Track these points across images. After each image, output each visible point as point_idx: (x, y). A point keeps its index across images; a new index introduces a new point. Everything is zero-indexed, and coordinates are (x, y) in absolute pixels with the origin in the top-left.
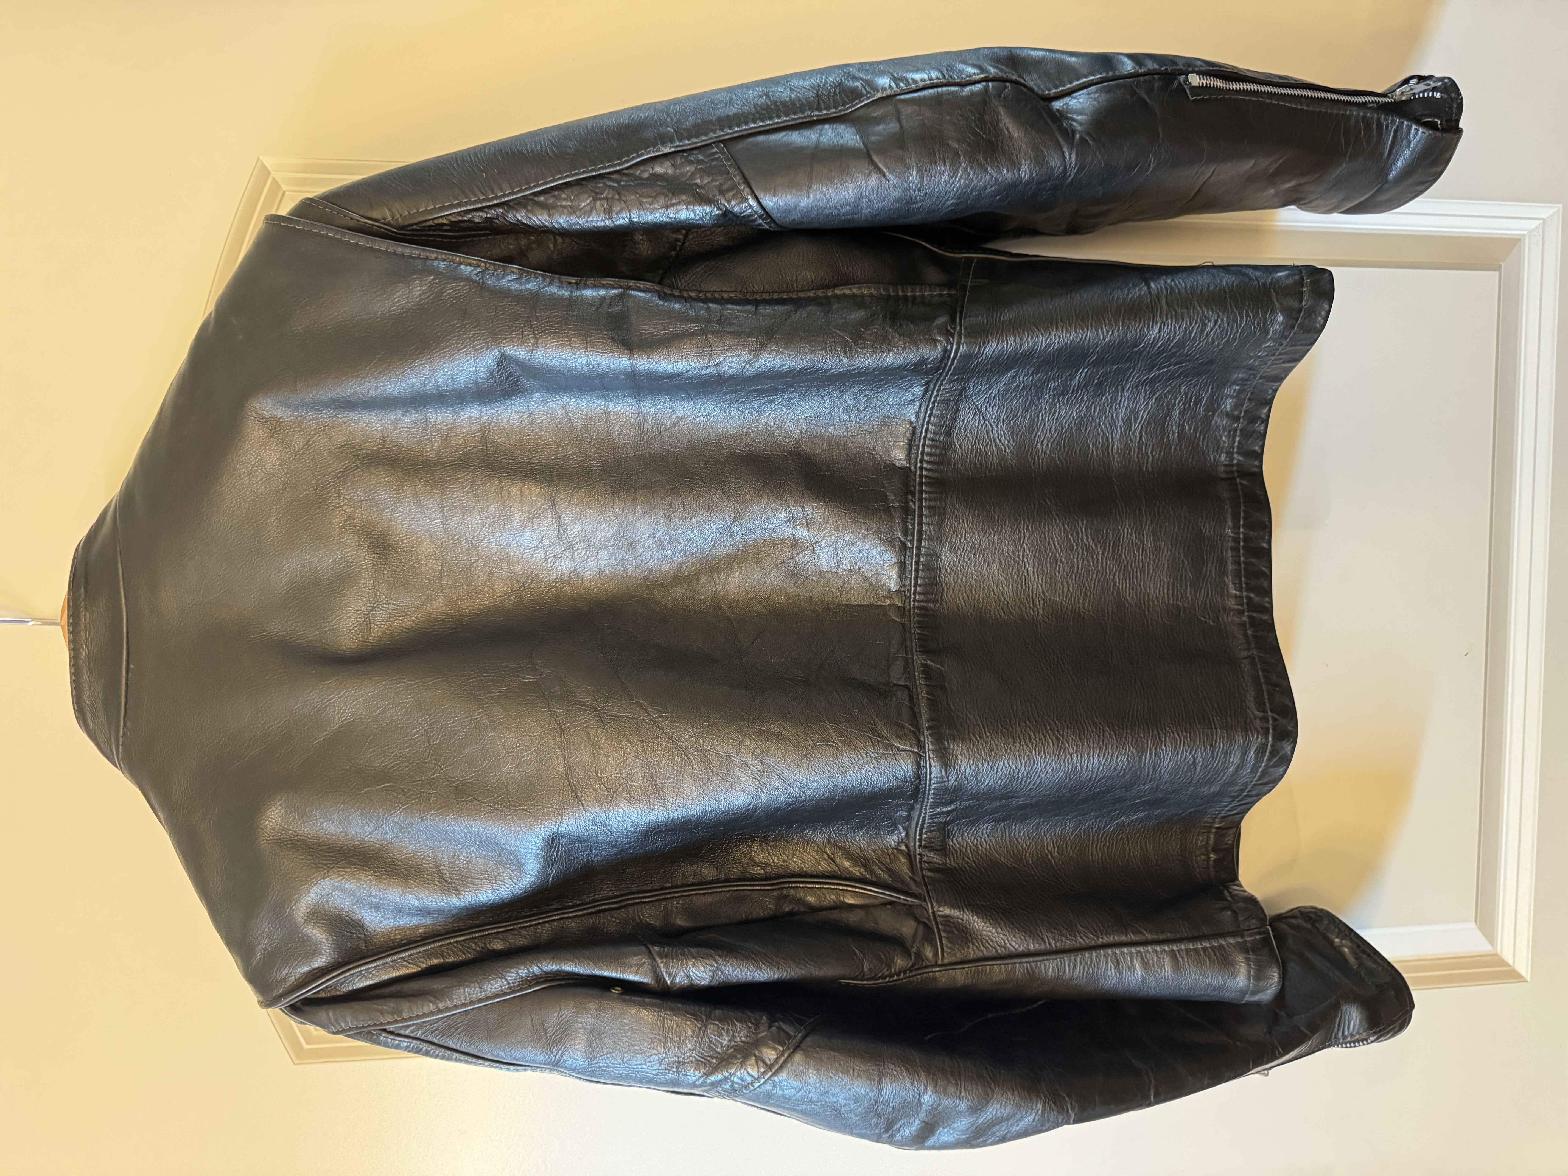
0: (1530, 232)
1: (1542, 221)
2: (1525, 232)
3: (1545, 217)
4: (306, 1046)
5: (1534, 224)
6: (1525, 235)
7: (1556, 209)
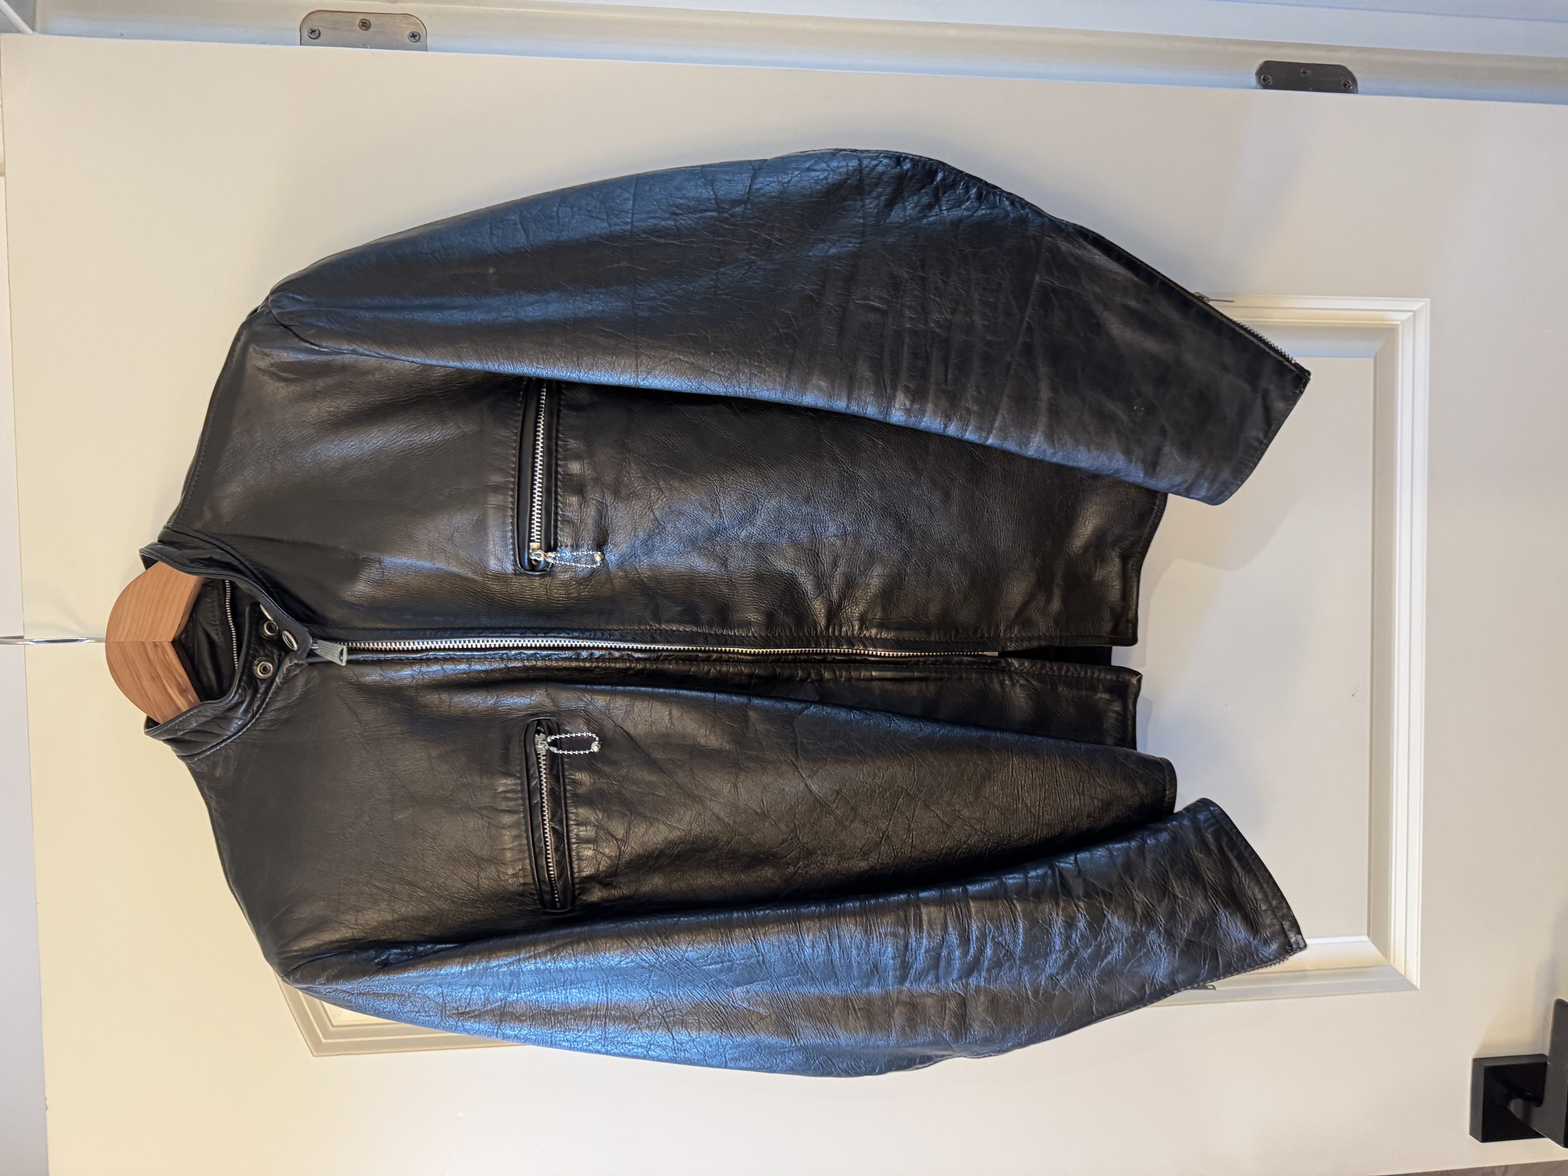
0: (1403, 322)
1: (1412, 313)
2: (1399, 323)
3: (1415, 309)
4: (324, 1041)
5: (1405, 316)
6: (1398, 325)
7: (1424, 303)
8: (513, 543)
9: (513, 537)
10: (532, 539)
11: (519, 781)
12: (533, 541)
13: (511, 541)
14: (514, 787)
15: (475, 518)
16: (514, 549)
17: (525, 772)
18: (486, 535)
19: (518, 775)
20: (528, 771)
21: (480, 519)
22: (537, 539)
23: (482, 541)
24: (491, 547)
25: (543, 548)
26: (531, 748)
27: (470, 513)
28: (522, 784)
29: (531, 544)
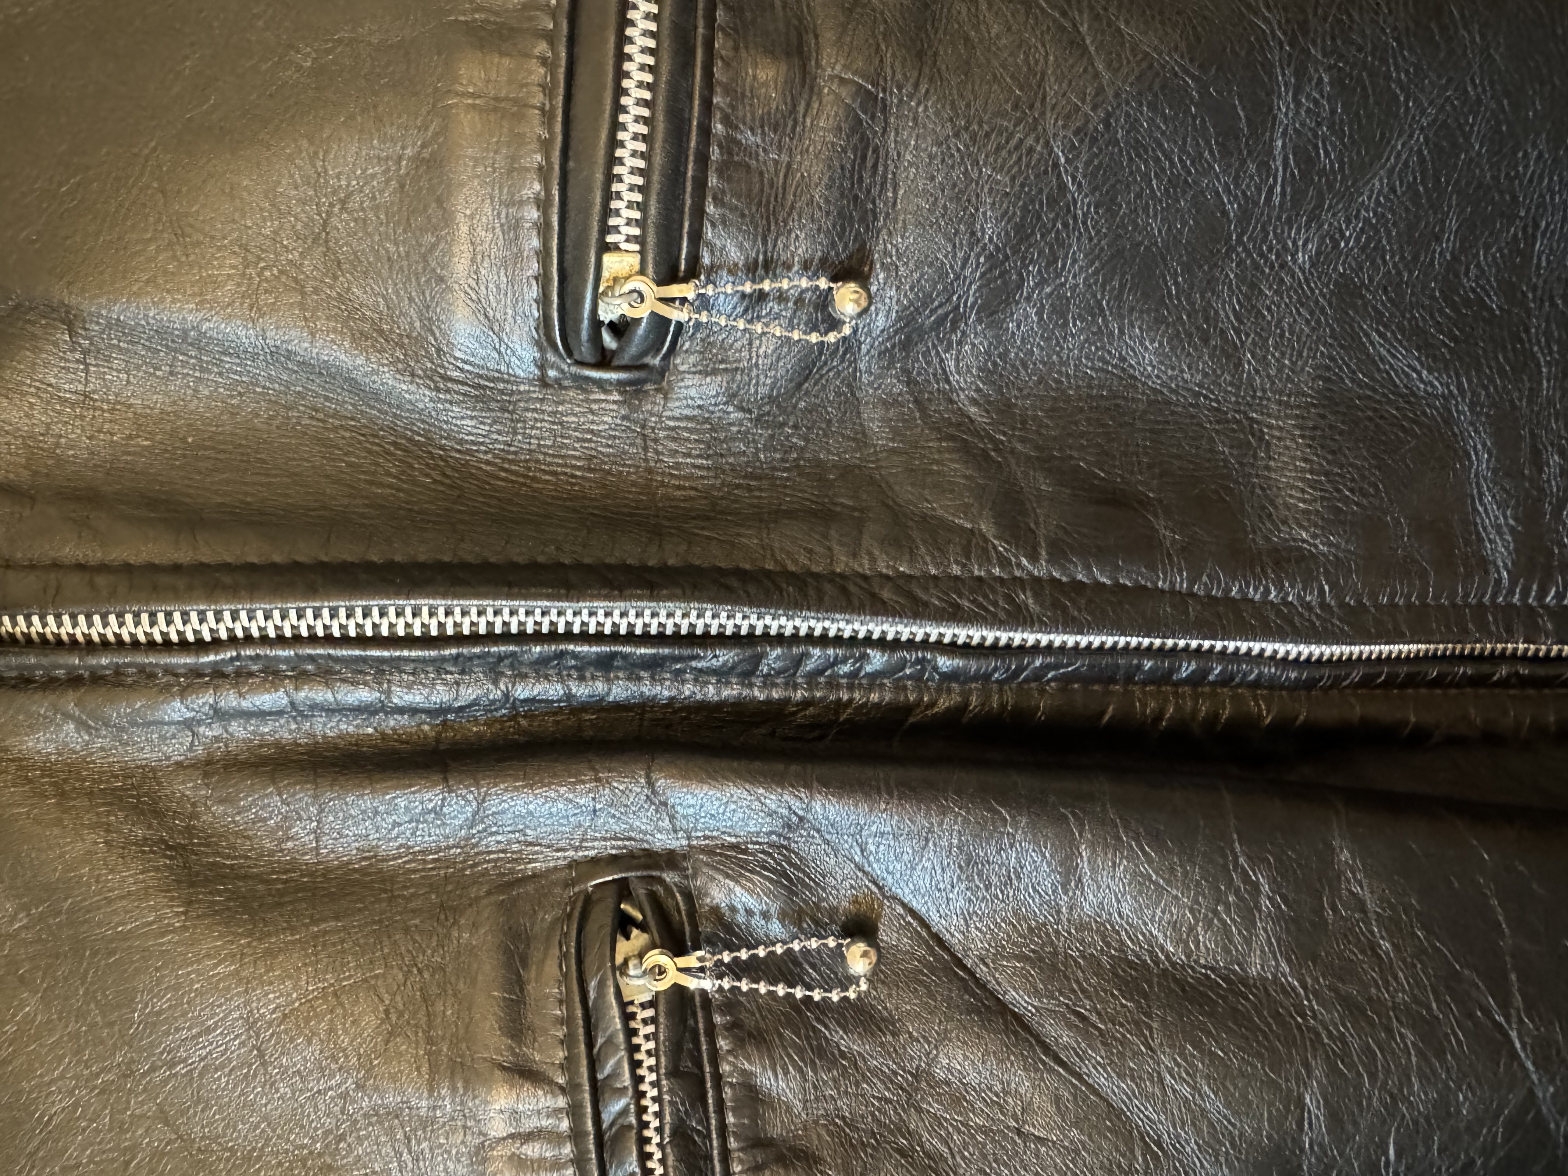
8: (543, 255)
9: (544, 229)
10: (610, 239)
11: (561, 1102)
12: (616, 248)
13: (535, 243)
14: (545, 1123)
15: (409, 152)
16: (543, 279)
17: (584, 1071)
18: (448, 219)
19: (561, 1080)
20: (593, 1065)
21: (426, 154)
22: (628, 239)
23: (434, 247)
24: (461, 266)
25: (650, 269)
26: (601, 985)
27: (391, 131)
28: (574, 1111)
29: (608, 259)
